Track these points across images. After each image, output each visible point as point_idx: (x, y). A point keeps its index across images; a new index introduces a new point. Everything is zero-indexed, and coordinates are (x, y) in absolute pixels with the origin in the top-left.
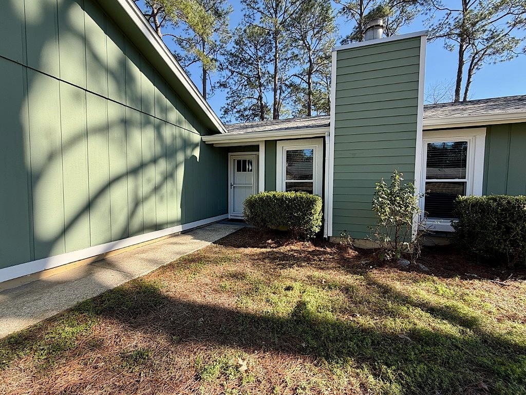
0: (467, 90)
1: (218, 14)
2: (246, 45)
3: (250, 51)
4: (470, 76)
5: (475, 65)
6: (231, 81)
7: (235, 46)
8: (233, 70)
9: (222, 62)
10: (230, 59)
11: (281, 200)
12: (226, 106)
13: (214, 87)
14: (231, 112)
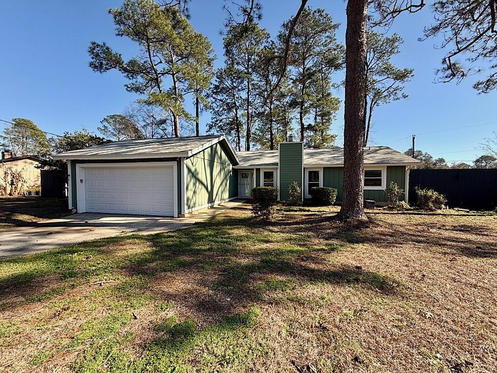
0: (369, 120)
2: (224, 79)
3: (228, 83)
4: (371, 111)
5: (374, 104)
6: (214, 105)
7: (217, 79)
8: (216, 97)
11: (262, 189)
12: (211, 124)
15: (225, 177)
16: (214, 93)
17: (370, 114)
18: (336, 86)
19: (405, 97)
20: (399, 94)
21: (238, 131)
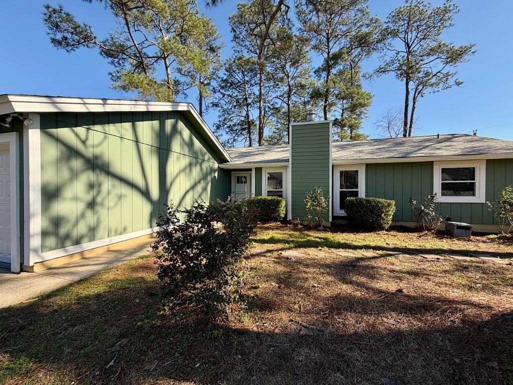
0: (412, 114)
1: (212, 50)
2: (234, 71)
3: (239, 77)
4: (414, 103)
5: (418, 94)
6: (222, 102)
7: (226, 73)
8: (224, 93)
9: (215, 86)
10: (222, 85)
11: (265, 201)
12: (218, 123)
13: (208, 107)
14: (222, 128)
15: (204, 177)
16: (222, 88)
17: (414, 106)
18: (367, 76)
19: (458, 84)
20: (451, 81)
21: (249, 133)
